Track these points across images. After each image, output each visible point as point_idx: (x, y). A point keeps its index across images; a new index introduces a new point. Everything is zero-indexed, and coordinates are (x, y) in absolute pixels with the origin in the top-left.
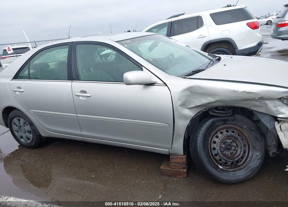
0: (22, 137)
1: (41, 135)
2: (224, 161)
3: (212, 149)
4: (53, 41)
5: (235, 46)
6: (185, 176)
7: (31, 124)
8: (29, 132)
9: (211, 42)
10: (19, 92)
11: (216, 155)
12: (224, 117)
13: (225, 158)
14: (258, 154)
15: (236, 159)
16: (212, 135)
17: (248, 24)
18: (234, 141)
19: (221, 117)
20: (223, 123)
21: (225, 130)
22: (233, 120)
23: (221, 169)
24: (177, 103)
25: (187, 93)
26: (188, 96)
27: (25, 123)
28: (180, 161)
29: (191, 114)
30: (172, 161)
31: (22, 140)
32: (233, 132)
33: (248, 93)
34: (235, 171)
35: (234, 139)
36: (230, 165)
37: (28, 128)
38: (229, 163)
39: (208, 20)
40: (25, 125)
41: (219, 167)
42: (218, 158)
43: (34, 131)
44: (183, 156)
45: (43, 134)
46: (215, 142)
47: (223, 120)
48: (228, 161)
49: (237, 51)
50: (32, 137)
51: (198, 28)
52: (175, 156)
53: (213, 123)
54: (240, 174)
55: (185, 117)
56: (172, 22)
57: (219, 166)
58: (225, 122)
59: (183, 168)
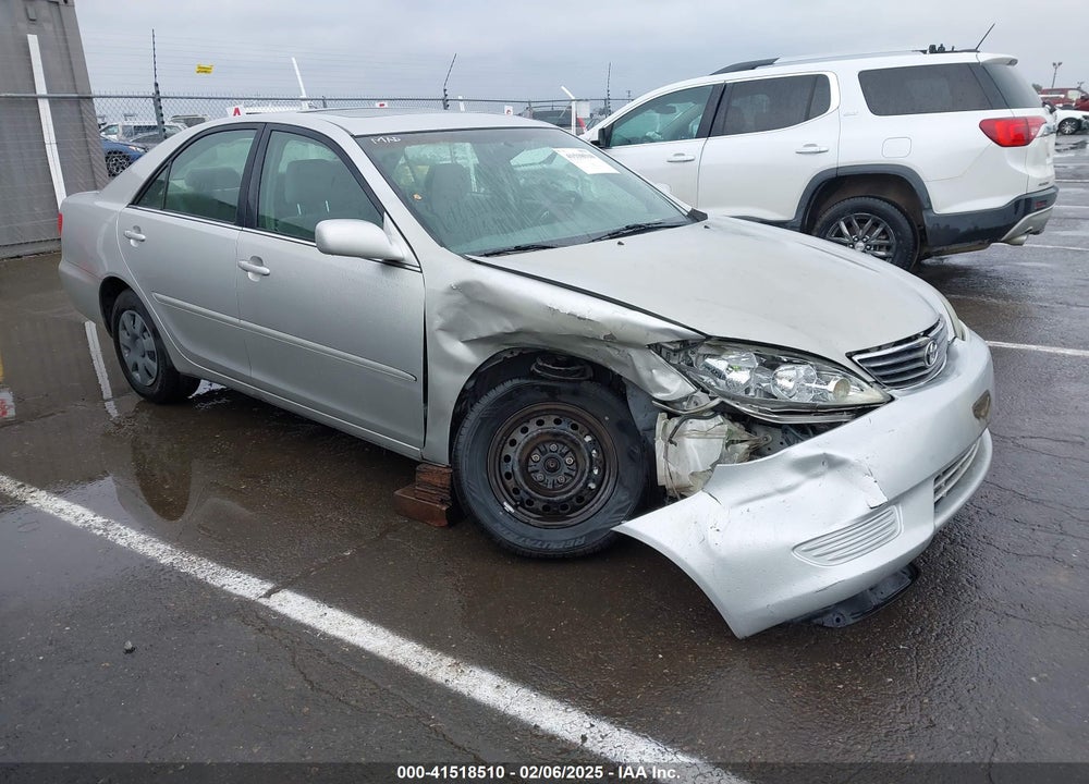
0: (136, 367)
1: (174, 367)
2: (526, 497)
3: (502, 460)
4: (386, 103)
5: (923, 200)
6: (445, 523)
7: (156, 334)
8: (151, 355)
9: (840, 173)
10: (137, 240)
11: (508, 476)
12: (555, 380)
13: (526, 488)
14: (623, 498)
15: (558, 498)
16: (510, 421)
17: (986, 127)
18: (571, 450)
19: (543, 378)
20: (545, 395)
21: (554, 417)
22: (575, 393)
23: (510, 513)
24: (436, 322)
25: (458, 297)
26: (464, 307)
27: (145, 330)
28: (437, 481)
29: (470, 357)
30: (421, 477)
31: (137, 375)
32: (574, 427)
33: (579, 318)
34: (546, 527)
35: (571, 446)
36: (541, 509)
37: (148, 342)
38: (539, 505)
39: (846, 93)
40: (145, 334)
41: (503, 506)
42: (510, 483)
43: (161, 354)
44: (446, 470)
45: (179, 367)
46: (513, 443)
47: (543, 389)
48: (536, 499)
49: (928, 218)
50: (156, 368)
51: (807, 118)
52: (429, 467)
53: (517, 389)
54: (558, 538)
55: (455, 364)
56: (726, 85)
57: (505, 504)
58: (553, 394)
59: (442, 502)
